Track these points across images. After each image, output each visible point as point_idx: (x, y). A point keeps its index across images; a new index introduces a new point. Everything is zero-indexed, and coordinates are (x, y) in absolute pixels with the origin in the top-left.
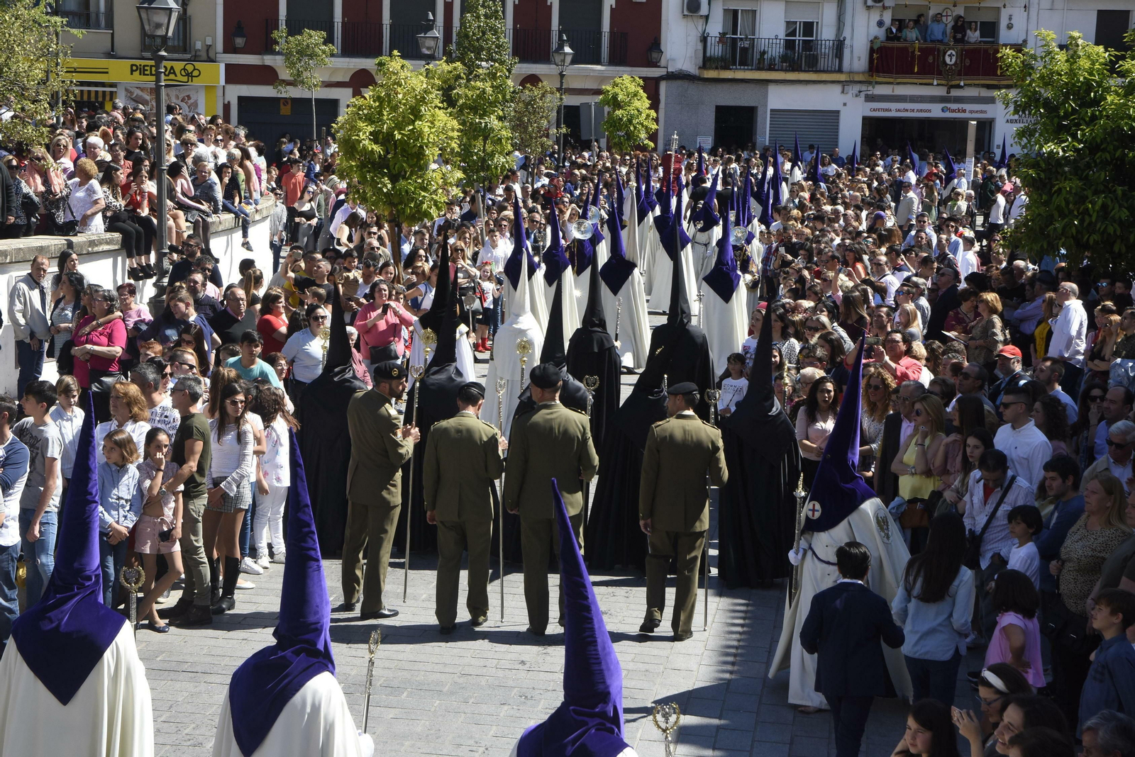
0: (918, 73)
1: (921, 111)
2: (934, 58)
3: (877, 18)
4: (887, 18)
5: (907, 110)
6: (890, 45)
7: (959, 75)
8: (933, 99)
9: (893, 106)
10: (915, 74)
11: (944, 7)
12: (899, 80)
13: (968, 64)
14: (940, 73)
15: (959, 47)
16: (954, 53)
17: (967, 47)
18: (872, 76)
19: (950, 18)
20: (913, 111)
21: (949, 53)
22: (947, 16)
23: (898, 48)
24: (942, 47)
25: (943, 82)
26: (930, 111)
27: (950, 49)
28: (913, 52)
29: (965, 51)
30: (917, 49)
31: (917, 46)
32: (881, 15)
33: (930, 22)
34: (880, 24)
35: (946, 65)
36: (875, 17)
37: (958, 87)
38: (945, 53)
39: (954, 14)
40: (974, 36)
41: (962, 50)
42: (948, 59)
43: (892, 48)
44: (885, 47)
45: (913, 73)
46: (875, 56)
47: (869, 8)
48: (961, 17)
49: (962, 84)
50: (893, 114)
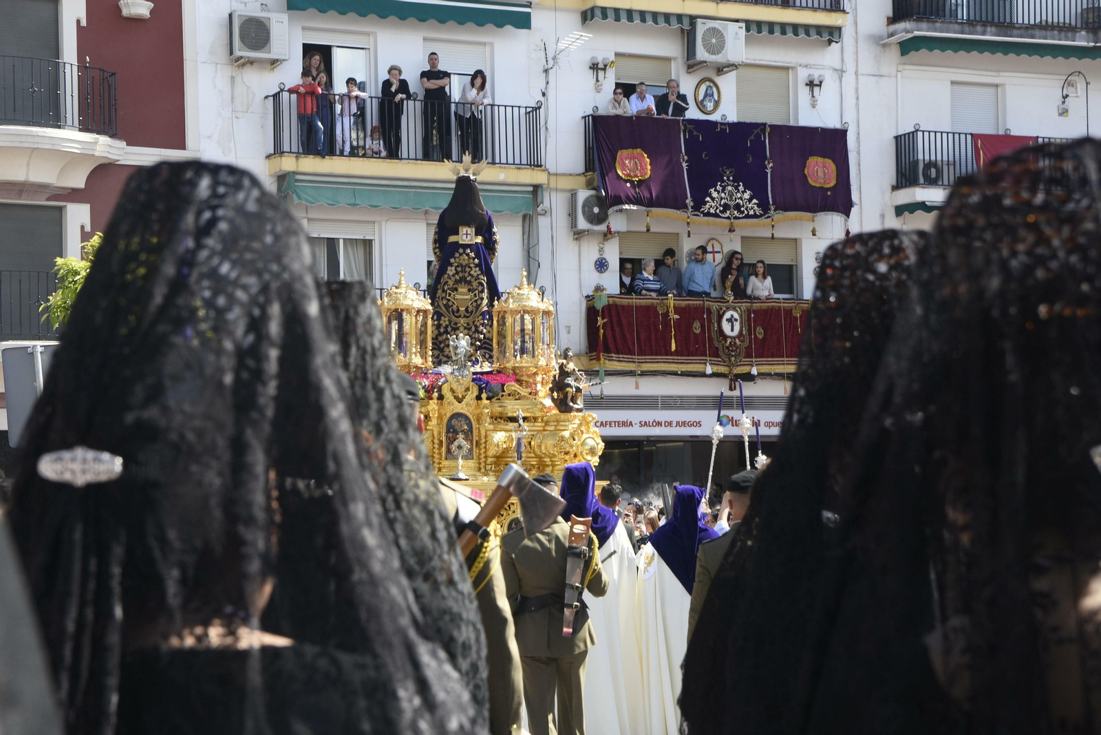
0: (677, 353)
1: (684, 424)
2: (703, 327)
3: (596, 256)
4: (613, 255)
5: (659, 424)
6: (625, 302)
7: (749, 355)
8: (701, 403)
9: (636, 416)
10: (671, 354)
11: (708, 237)
12: (646, 367)
13: (761, 337)
14: (715, 353)
15: (744, 306)
16: (736, 316)
17: (756, 306)
18: (598, 359)
19: (719, 257)
20: (670, 424)
21: (728, 315)
22: (714, 252)
23: (639, 308)
24: (715, 306)
25: (723, 369)
26: (699, 424)
27: (728, 309)
28: (666, 314)
29: (754, 312)
30: (672, 309)
31: (672, 303)
32: (601, 250)
33: (685, 264)
34: (601, 265)
35: (725, 337)
36: (591, 252)
37: (749, 377)
38: (720, 317)
39: (726, 250)
40: (762, 287)
41: (749, 311)
42: (726, 327)
43: (630, 307)
44: (616, 305)
45: (668, 352)
46: (600, 321)
47: (578, 235)
48: (736, 253)
49: (754, 371)
50: (636, 431)
